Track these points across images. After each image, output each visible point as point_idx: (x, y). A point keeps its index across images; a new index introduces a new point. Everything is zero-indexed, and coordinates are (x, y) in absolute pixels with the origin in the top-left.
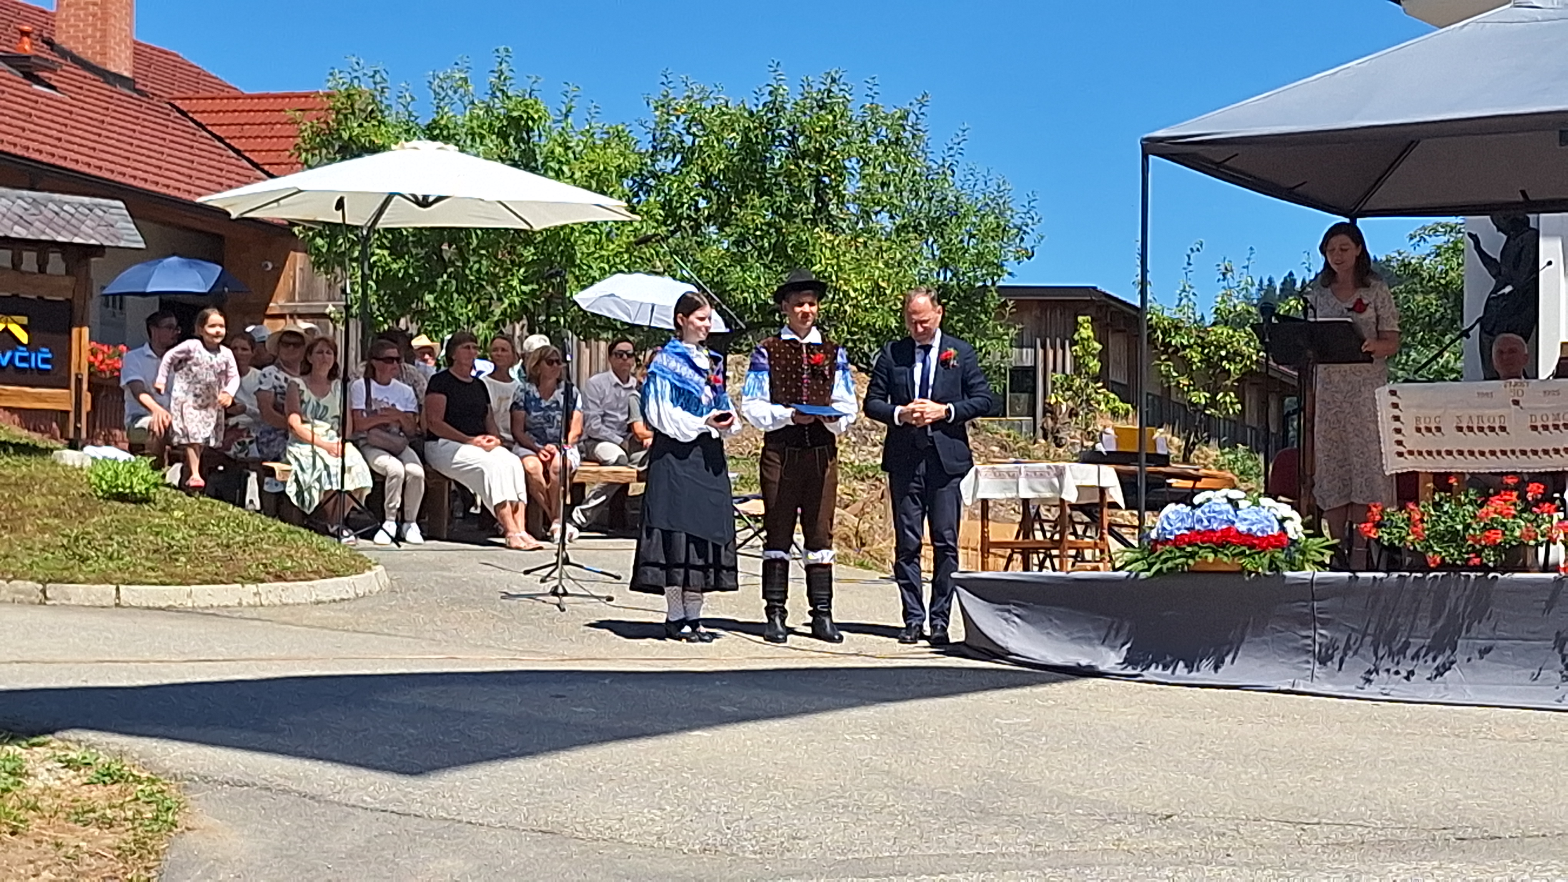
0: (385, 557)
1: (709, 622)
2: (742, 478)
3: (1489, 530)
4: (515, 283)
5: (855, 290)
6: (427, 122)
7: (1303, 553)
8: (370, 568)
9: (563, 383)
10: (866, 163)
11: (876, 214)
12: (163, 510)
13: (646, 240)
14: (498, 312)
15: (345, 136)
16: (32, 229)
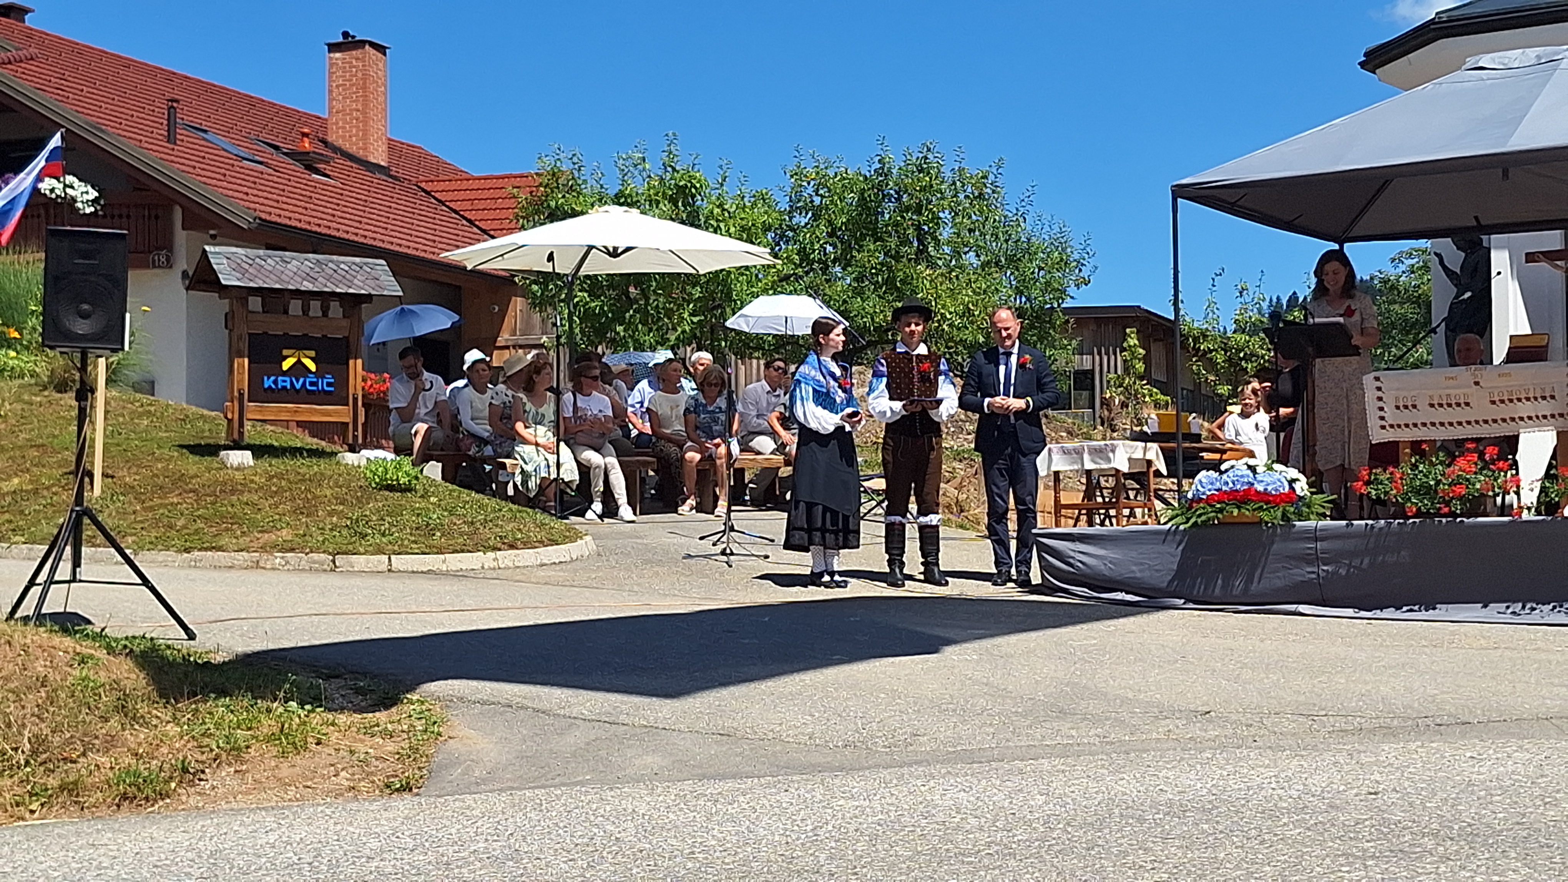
0: (591, 529)
1: (841, 574)
2: (866, 461)
3: (1455, 485)
4: (686, 315)
5: (951, 313)
6: (615, 192)
7: (1309, 507)
8: (581, 538)
9: (725, 392)
10: (957, 214)
11: (965, 253)
12: (422, 496)
13: (786, 278)
14: (673, 338)
15: (553, 204)
16: (317, 283)
